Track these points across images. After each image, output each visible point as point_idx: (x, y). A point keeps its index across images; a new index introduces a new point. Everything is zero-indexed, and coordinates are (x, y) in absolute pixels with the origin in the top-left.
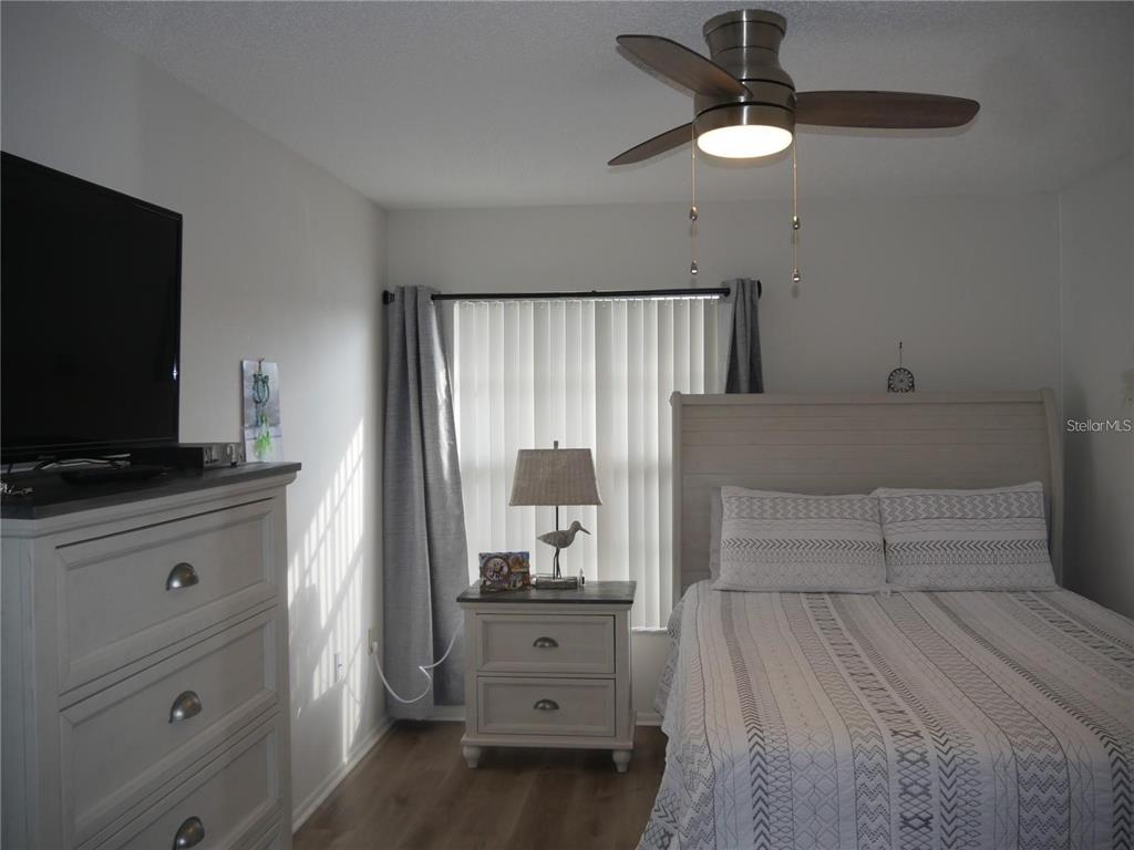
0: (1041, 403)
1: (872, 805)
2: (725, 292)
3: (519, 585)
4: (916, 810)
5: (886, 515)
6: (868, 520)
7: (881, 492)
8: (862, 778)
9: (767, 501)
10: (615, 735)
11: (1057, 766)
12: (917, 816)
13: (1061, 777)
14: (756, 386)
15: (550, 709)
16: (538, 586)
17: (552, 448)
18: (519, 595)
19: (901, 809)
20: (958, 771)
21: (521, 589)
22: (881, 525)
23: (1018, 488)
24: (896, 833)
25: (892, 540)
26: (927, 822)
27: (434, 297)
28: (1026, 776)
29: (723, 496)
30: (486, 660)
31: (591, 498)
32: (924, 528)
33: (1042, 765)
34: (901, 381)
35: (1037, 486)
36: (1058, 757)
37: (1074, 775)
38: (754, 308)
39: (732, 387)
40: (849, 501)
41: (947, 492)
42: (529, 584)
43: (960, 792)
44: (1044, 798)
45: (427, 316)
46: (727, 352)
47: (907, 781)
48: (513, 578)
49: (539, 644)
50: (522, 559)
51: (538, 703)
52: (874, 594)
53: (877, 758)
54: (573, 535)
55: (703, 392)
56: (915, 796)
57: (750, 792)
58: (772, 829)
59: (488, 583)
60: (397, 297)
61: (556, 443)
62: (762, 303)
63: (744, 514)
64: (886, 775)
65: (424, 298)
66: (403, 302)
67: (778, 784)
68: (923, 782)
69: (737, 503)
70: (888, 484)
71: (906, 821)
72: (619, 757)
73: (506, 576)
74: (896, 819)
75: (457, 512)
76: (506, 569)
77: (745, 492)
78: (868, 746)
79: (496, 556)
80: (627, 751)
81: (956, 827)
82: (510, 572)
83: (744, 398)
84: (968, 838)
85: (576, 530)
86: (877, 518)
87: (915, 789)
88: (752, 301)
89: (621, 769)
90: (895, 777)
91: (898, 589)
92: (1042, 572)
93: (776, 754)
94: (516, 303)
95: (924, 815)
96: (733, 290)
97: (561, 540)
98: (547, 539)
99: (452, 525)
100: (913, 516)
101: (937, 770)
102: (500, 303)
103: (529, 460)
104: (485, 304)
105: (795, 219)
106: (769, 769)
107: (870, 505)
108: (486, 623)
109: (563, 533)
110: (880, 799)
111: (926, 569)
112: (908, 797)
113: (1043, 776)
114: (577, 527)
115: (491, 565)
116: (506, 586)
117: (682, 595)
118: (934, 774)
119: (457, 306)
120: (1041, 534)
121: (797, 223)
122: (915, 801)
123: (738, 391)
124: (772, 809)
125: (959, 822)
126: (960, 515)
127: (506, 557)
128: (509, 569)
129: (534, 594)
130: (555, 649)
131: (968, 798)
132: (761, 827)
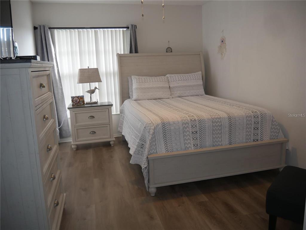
0: (200, 54)
1: (186, 130)
2: (128, 28)
3: (82, 104)
4: (194, 130)
5: (169, 80)
6: (166, 82)
7: (168, 75)
8: (184, 125)
9: (143, 79)
10: (110, 138)
11: (219, 118)
12: (195, 131)
13: (220, 120)
14: (136, 52)
15: (94, 133)
16: (87, 104)
17: (88, 68)
18: (82, 106)
19: (192, 130)
20: (202, 122)
21: (83, 105)
22: (169, 83)
23: (196, 73)
24: (191, 135)
25: (171, 86)
26: (196, 132)
27: (50, 28)
28: (214, 121)
29: (132, 78)
30: (76, 123)
31: (99, 80)
32: (178, 83)
33: (216, 119)
34: (169, 50)
35: (200, 72)
36: (219, 117)
37: (222, 120)
38: (135, 32)
39: (131, 52)
40: (161, 78)
41: (182, 75)
42: (85, 104)
43: (202, 126)
44: (217, 125)
45: (48, 34)
46: (129, 43)
47: (192, 125)
48: (80, 102)
49: (90, 117)
50: (82, 98)
51: (91, 132)
52: (169, 98)
53: (186, 121)
54: (95, 90)
55: (123, 53)
56: (194, 127)
57: (162, 131)
58: (167, 138)
59: (74, 104)
60: (39, 28)
61: (88, 67)
62: (137, 30)
63: (138, 82)
64: (188, 124)
65: (47, 28)
66: (41, 29)
67: (168, 128)
68: (195, 124)
69: (136, 80)
70: (169, 74)
71: (193, 132)
72: (111, 143)
73: (78, 102)
74: (191, 132)
75: (61, 87)
76: (78, 100)
77: (137, 77)
78: (185, 119)
79: (75, 97)
80: (114, 141)
81: (202, 132)
82: (79, 101)
83: (134, 54)
84: (204, 134)
85: (96, 89)
86: (168, 81)
87: (194, 126)
88: (135, 30)
89: (112, 145)
90: (190, 124)
91: (173, 97)
92: (202, 91)
93: (167, 122)
94: (72, 30)
95: (196, 131)
96: (130, 27)
97: (92, 92)
98: (88, 92)
99: (60, 91)
100: (175, 80)
101: (198, 122)
102: (68, 30)
103: (82, 71)
104: (64, 30)
105: (163, 5)
106: (166, 126)
107: (166, 78)
108: (76, 114)
109: (92, 90)
110: (188, 129)
111: (179, 92)
112: (193, 128)
113: (217, 121)
114: (96, 88)
115: (74, 99)
116: (79, 104)
117: (123, 103)
118: (197, 123)
119: (56, 31)
120: (202, 83)
121: (164, 5)
122: (194, 128)
123: (132, 53)
124: (167, 134)
125: (202, 131)
126: (185, 79)
127: (78, 97)
128: (79, 100)
129: (86, 106)
130: (94, 118)
131: (204, 126)
132: (165, 138)
